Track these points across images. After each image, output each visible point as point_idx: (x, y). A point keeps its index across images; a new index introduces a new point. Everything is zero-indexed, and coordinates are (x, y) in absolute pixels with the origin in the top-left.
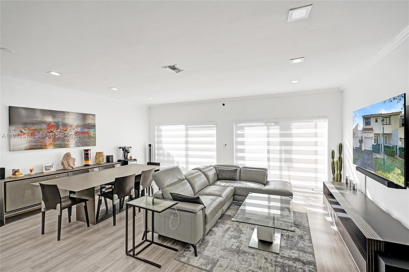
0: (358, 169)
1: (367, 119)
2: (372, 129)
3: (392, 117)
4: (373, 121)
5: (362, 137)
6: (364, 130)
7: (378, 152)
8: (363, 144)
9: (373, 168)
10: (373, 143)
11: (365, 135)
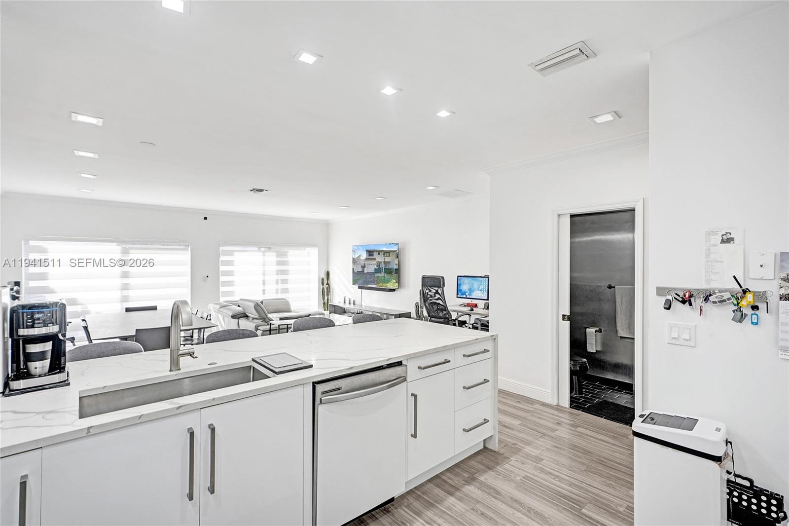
0: (359, 288)
1: (370, 253)
2: (375, 259)
3: (391, 253)
4: (375, 254)
5: (365, 264)
6: (367, 259)
7: (380, 272)
8: (365, 269)
9: (374, 283)
10: (376, 267)
11: (366, 263)
